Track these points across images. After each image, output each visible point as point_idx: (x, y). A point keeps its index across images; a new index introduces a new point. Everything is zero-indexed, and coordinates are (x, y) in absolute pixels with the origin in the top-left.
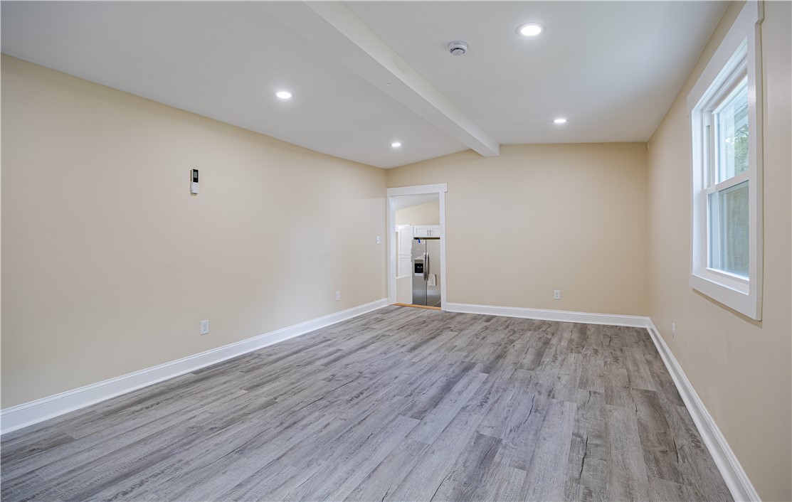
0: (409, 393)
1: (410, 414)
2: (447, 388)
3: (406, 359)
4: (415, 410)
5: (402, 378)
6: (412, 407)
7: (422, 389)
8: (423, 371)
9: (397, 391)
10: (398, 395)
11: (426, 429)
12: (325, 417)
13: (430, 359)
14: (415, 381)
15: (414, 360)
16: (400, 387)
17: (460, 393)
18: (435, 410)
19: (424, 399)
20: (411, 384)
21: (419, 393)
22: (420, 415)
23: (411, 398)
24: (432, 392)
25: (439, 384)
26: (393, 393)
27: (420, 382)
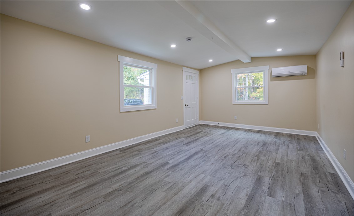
0: (206, 157)
1: (205, 151)
2: (190, 157)
3: (209, 177)
4: (203, 152)
5: (209, 164)
6: (204, 153)
7: (200, 158)
8: (198, 166)
9: (210, 158)
10: (210, 156)
11: (200, 147)
12: (232, 151)
13: (192, 176)
14: (203, 161)
15: (203, 176)
16: (209, 159)
17: (186, 155)
18: (197, 151)
19: (200, 155)
20: (205, 160)
21: (202, 156)
22: (202, 150)
23: (205, 155)
24: (196, 157)
25: (192, 159)
26: (212, 157)
27: (201, 161)
